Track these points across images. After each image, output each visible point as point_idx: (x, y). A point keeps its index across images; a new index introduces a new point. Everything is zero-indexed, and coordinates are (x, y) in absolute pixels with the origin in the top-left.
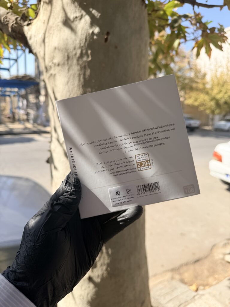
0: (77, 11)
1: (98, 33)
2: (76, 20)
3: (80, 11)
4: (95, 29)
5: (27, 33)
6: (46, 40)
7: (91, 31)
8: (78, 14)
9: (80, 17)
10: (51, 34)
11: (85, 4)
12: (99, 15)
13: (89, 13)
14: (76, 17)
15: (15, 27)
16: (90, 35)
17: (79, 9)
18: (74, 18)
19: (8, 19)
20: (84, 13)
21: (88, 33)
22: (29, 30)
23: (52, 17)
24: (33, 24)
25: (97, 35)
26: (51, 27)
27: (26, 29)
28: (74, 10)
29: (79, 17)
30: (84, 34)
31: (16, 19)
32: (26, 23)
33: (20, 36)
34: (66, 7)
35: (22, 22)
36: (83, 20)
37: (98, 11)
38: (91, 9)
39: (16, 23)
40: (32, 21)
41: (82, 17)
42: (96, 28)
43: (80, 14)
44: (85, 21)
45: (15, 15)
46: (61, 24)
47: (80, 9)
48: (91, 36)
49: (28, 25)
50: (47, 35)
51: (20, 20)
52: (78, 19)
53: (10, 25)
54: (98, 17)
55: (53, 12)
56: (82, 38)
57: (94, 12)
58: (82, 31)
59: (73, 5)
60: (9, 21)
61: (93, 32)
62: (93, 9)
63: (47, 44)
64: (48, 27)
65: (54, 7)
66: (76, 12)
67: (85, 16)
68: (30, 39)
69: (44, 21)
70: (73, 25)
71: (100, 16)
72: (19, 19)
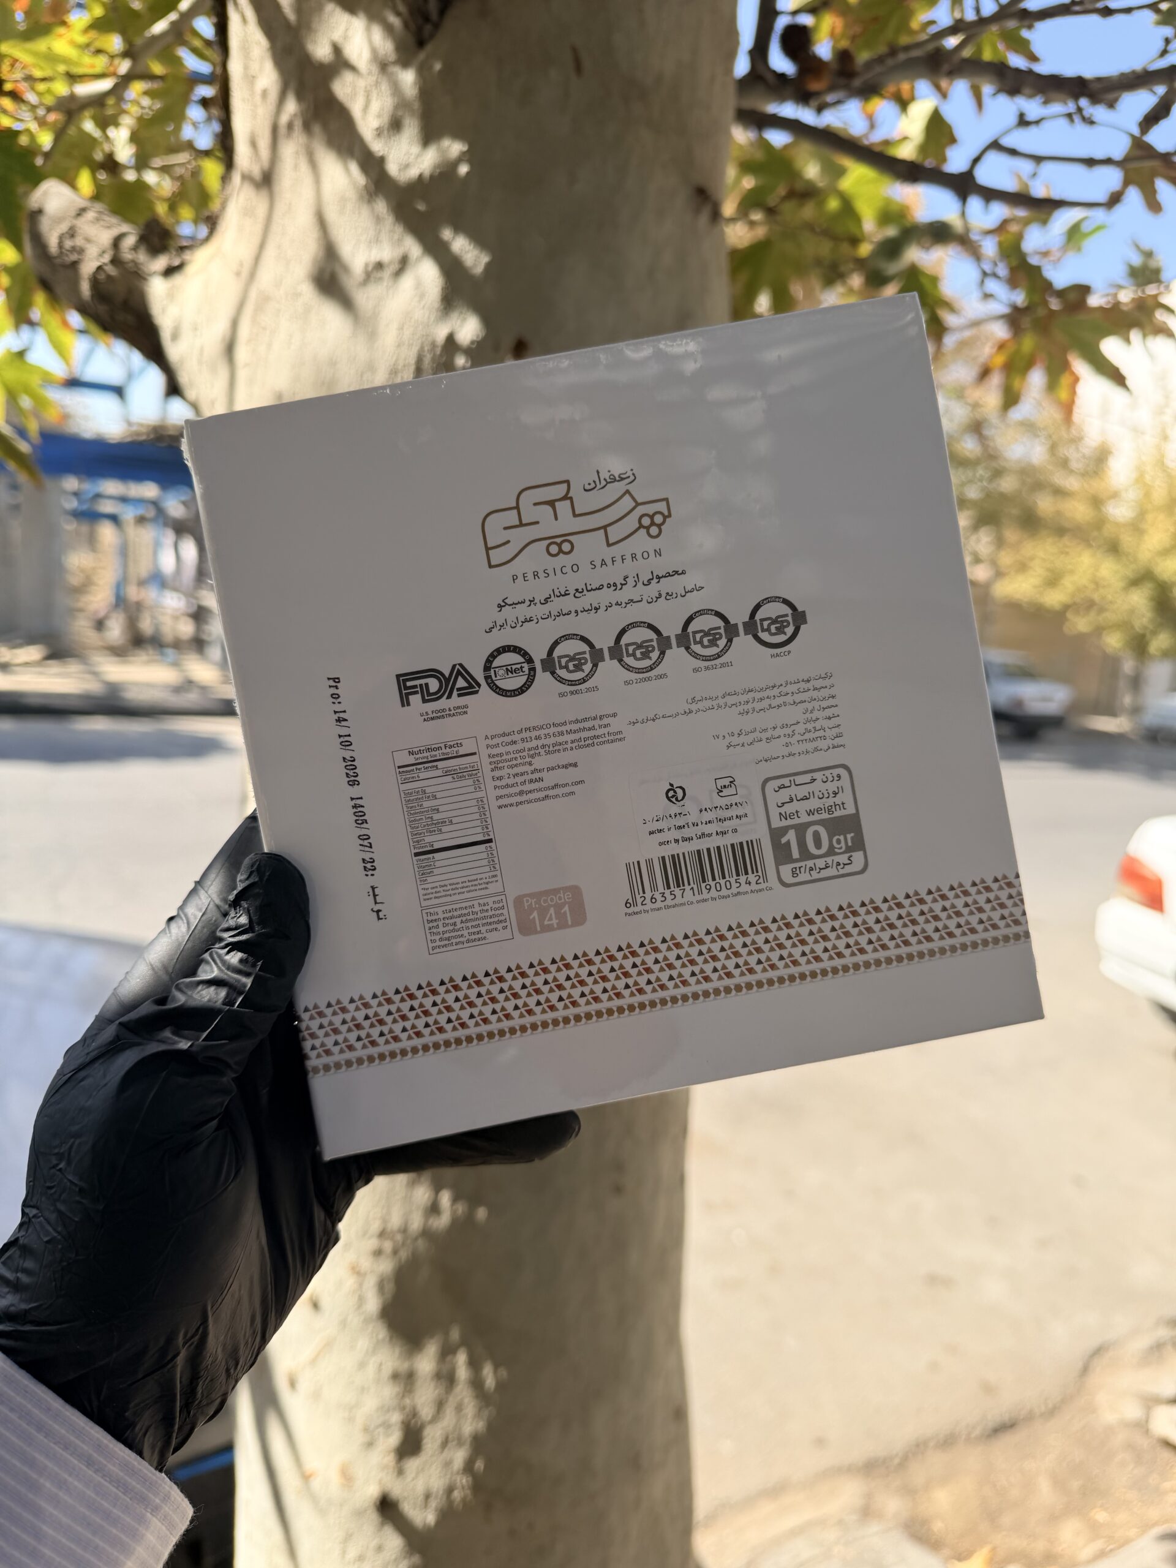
0: (384, 236)
1: (472, 342)
2: (381, 279)
3: (396, 237)
4: (461, 326)
5: (164, 310)
6: (242, 353)
7: (441, 333)
8: (386, 253)
9: (395, 267)
10: (264, 329)
11: (421, 207)
12: (485, 259)
13: (437, 250)
14: (379, 266)
15: (109, 277)
16: (438, 351)
17: (392, 231)
18: (370, 268)
19: (79, 241)
20: (413, 247)
21: (430, 339)
22: (171, 295)
23: (270, 252)
24: (190, 270)
25: (469, 352)
26: (265, 299)
27: (157, 290)
28: (372, 233)
29: (390, 263)
30: (410, 345)
31: (117, 242)
32: (161, 262)
33: (130, 319)
34: (332, 215)
35: (142, 257)
36: (407, 282)
37: (479, 239)
38: (447, 234)
39: (116, 261)
40: (187, 256)
41: (404, 263)
42: (464, 319)
43: (398, 253)
44: (418, 285)
45: (114, 220)
46: (308, 290)
47: (399, 229)
48: (441, 355)
49: (169, 272)
50: (244, 331)
51: (135, 248)
52: (387, 273)
53: (88, 268)
54: (479, 270)
55: (275, 228)
56: (401, 363)
57: (461, 245)
58: (401, 328)
59: (365, 211)
60: (81, 251)
61: (450, 339)
62: (458, 229)
63: (242, 374)
64: (253, 294)
65: (280, 207)
66: (377, 240)
67: (418, 260)
68: (175, 336)
69: (241, 265)
70: (364, 298)
71: (488, 266)
72: (130, 241)
